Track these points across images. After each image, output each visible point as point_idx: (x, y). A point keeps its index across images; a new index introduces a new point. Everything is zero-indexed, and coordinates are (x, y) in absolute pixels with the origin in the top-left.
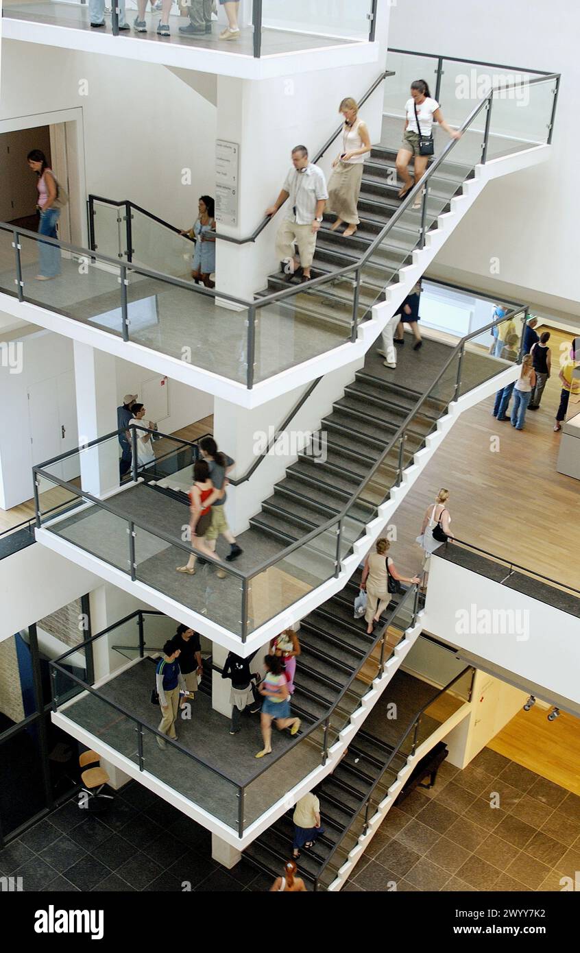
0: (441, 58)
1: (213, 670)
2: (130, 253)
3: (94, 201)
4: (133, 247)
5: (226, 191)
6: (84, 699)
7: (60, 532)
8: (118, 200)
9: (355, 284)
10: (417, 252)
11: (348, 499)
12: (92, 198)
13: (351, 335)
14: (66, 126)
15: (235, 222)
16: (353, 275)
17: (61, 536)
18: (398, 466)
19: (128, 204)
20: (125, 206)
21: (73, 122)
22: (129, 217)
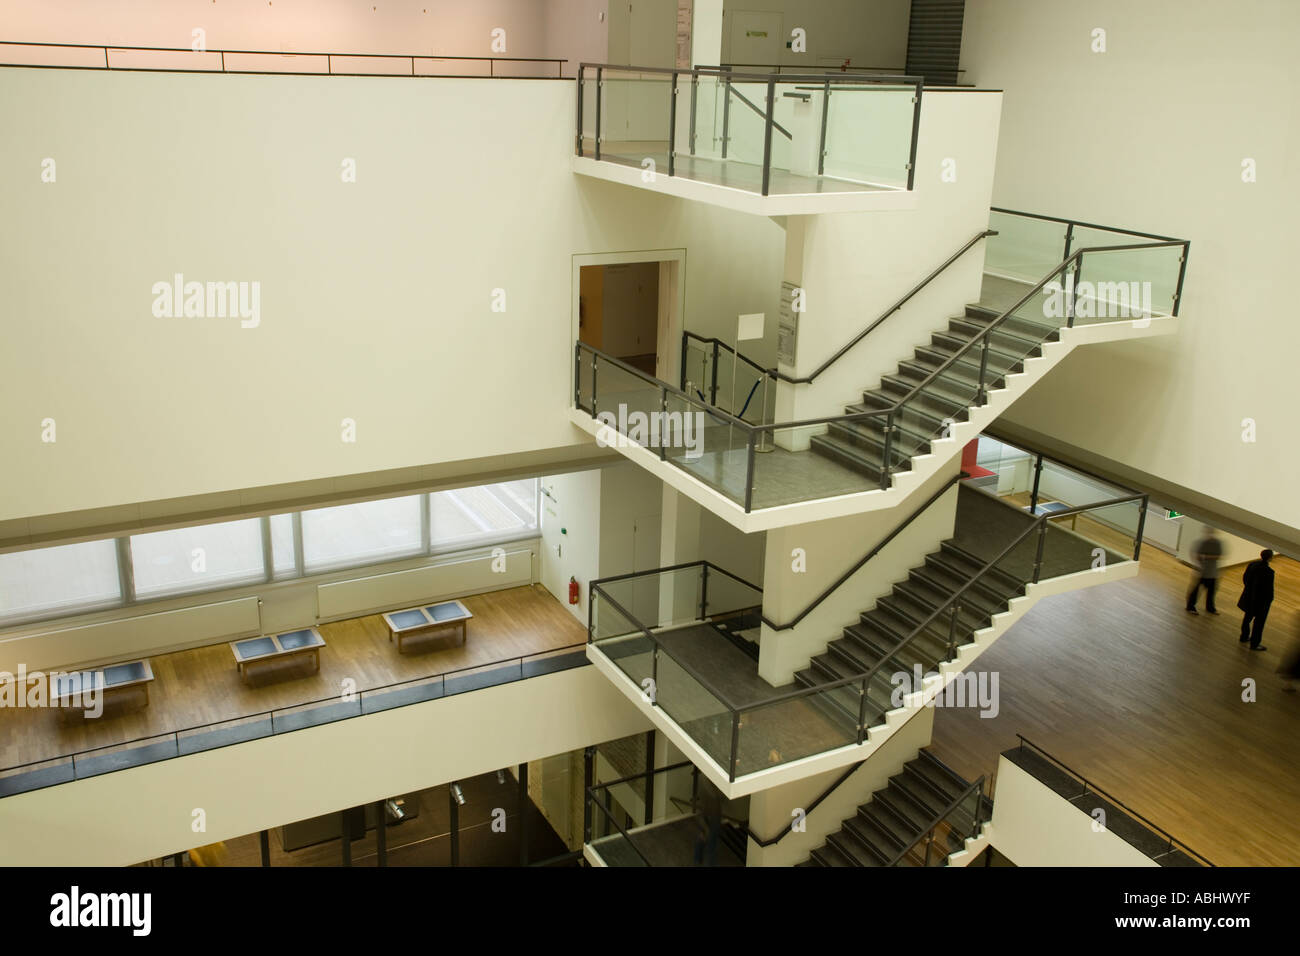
0: (1071, 224)
1: (749, 837)
2: (714, 388)
3: (689, 338)
4: (718, 384)
5: (786, 331)
6: (616, 840)
7: (616, 661)
8: (707, 337)
9: (886, 429)
10: (973, 410)
11: (881, 657)
12: (686, 335)
13: (885, 482)
14: (672, 264)
15: (792, 363)
16: (885, 418)
17: (618, 666)
18: (948, 638)
19: (717, 342)
20: (712, 344)
21: (676, 262)
22: (716, 355)
